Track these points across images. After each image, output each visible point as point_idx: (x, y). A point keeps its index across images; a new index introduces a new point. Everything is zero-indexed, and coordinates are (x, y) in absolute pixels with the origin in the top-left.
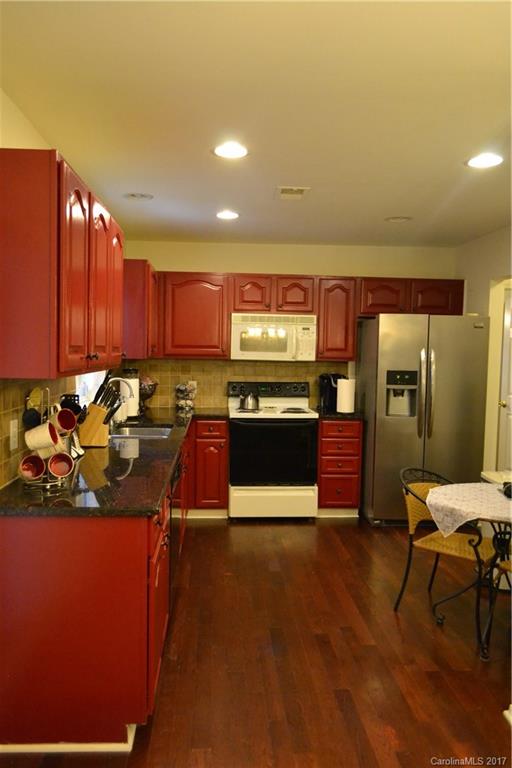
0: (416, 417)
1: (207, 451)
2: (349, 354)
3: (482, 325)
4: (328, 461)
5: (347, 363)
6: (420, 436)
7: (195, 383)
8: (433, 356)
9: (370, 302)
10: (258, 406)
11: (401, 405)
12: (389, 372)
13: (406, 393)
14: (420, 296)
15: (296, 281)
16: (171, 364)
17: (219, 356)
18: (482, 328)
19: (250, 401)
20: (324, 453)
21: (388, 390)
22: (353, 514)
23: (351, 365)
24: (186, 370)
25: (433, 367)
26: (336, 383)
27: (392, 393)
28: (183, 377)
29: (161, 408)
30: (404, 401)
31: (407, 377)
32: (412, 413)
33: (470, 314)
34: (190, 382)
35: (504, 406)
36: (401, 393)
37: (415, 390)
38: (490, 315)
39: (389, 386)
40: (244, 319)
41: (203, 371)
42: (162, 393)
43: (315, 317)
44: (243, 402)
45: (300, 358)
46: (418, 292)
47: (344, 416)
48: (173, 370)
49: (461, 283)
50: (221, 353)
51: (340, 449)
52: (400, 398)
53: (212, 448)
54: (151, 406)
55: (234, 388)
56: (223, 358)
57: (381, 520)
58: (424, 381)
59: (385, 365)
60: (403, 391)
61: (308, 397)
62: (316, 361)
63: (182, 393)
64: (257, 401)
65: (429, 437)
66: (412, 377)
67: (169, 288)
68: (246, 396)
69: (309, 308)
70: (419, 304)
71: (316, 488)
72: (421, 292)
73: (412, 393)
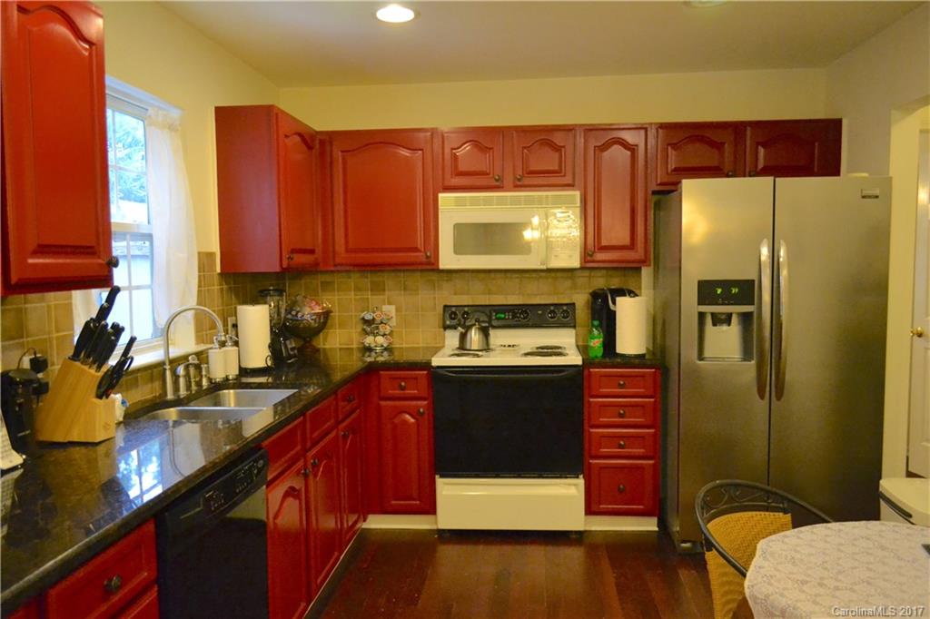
0: (753, 362)
1: (396, 421)
2: (638, 254)
3: (877, 192)
4: (603, 436)
5: (639, 269)
6: (762, 397)
7: (390, 310)
8: (782, 253)
9: (672, 165)
10: (488, 343)
11: (725, 342)
12: (700, 283)
13: (735, 319)
14: (762, 151)
15: (544, 137)
16: (355, 279)
17: (421, 264)
18: (878, 196)
19: (475, 336)
20: (593, 422)
21: (702, 316)
22: (649, 525)
23: (646, 273)
24: (378, 289)
25: (784, 273)
26: (614, 303)
27: (709, 320)
28: (374, 299)
29: (340, 349)
30: (731, 334)
31: (735, 290)
32: (747, 354)
33: (853, 175)
34: (386, 308)
35: (920, 335)
36: (727, 320)
37: (751, 314)
38: (891, 174)
39: (703, 308)
40: (459, 202)
41: (405, 289)
42: (342, 326)
43: (577, 194)
44: (463, 337)
45: (555, 264)
46: (758, 144)
47: (628, 361)
48: (357, 289)
49: (836, 125)
50: (424, 260)
51: (621, 416)
52: (725, 328)
53: (408, 417)
54: (327, 346)
55: (453, 316)
56: (429, 266)
57: (694, 543)
58: (766, 297)
59: (694, 270)
60: (729, 316)
61: (574, 327)
62: (582, 268)
63: (370, 325)
64: (486, 335)
65: (779, 397)
66: (745, 291)
67: (338, 155)
68: (468, 328)
69: (568, 180)
70: (761, 165)
71: (581, 481)
72: (764, 145)
73: (746, 319)
